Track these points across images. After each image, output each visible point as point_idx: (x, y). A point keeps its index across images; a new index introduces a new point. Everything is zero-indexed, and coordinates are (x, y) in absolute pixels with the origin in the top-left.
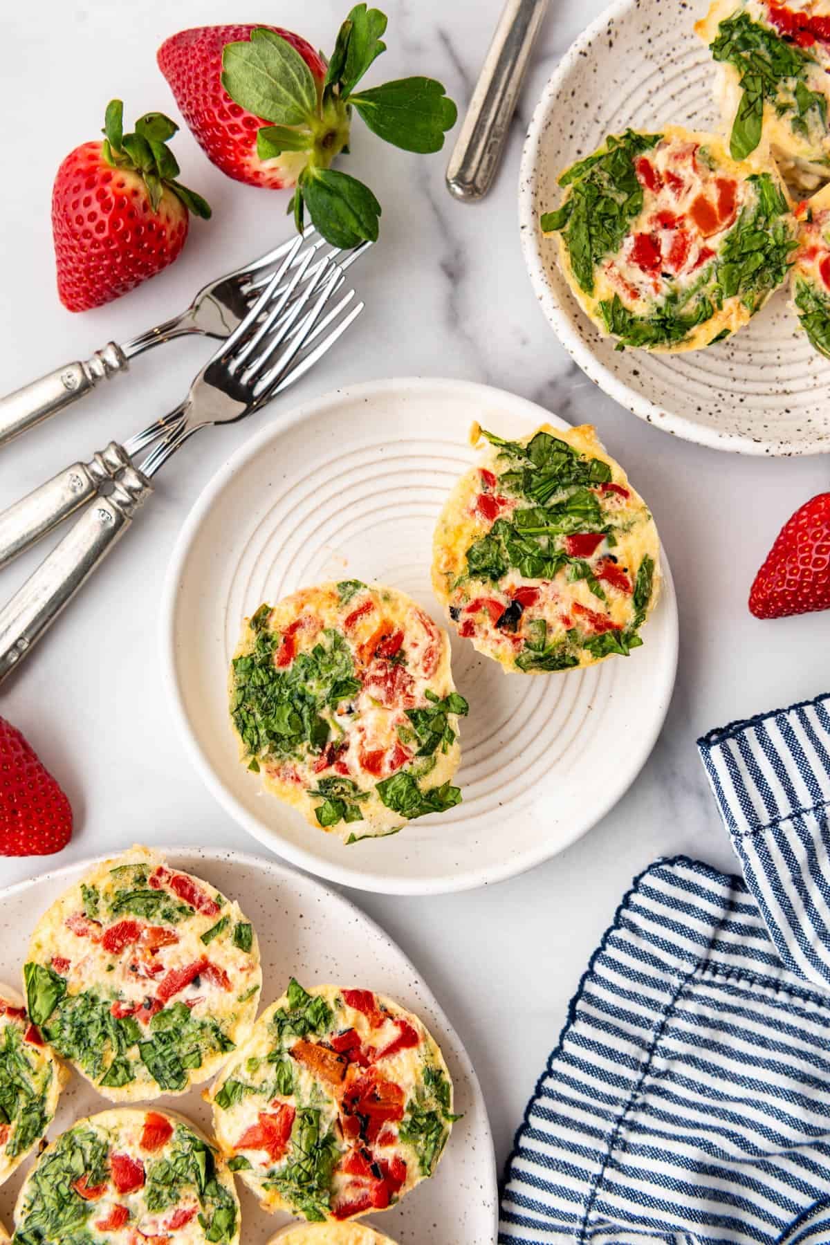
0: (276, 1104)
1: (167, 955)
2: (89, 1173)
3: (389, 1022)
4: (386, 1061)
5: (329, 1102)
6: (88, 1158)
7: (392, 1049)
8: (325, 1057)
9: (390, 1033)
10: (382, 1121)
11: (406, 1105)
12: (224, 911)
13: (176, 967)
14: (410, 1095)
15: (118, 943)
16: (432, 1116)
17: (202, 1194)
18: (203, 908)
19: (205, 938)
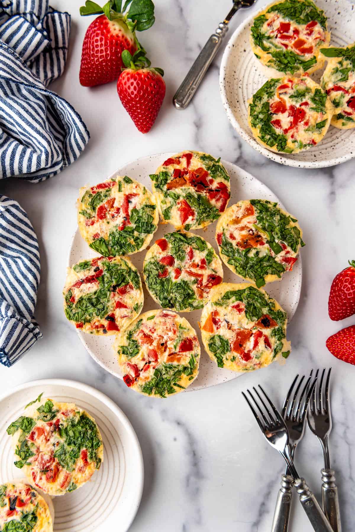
0: (179, 204)
1: (116, 205)
2: (159, 270)
3: (181, 159)
4: (190, 167)
5: (189, 188)
6: (155, 268)
7: (188, 163)
8: (176, 181)
9: (184, 161)
10: (205, 179)
11: (205, 170)
12: (117, 181)
13: (121, 204)
14: (204, 167)
15: (103, 214)
16: (214, 166)
17: (188, 244)
18: (111, 185)
19: (120, 190)
